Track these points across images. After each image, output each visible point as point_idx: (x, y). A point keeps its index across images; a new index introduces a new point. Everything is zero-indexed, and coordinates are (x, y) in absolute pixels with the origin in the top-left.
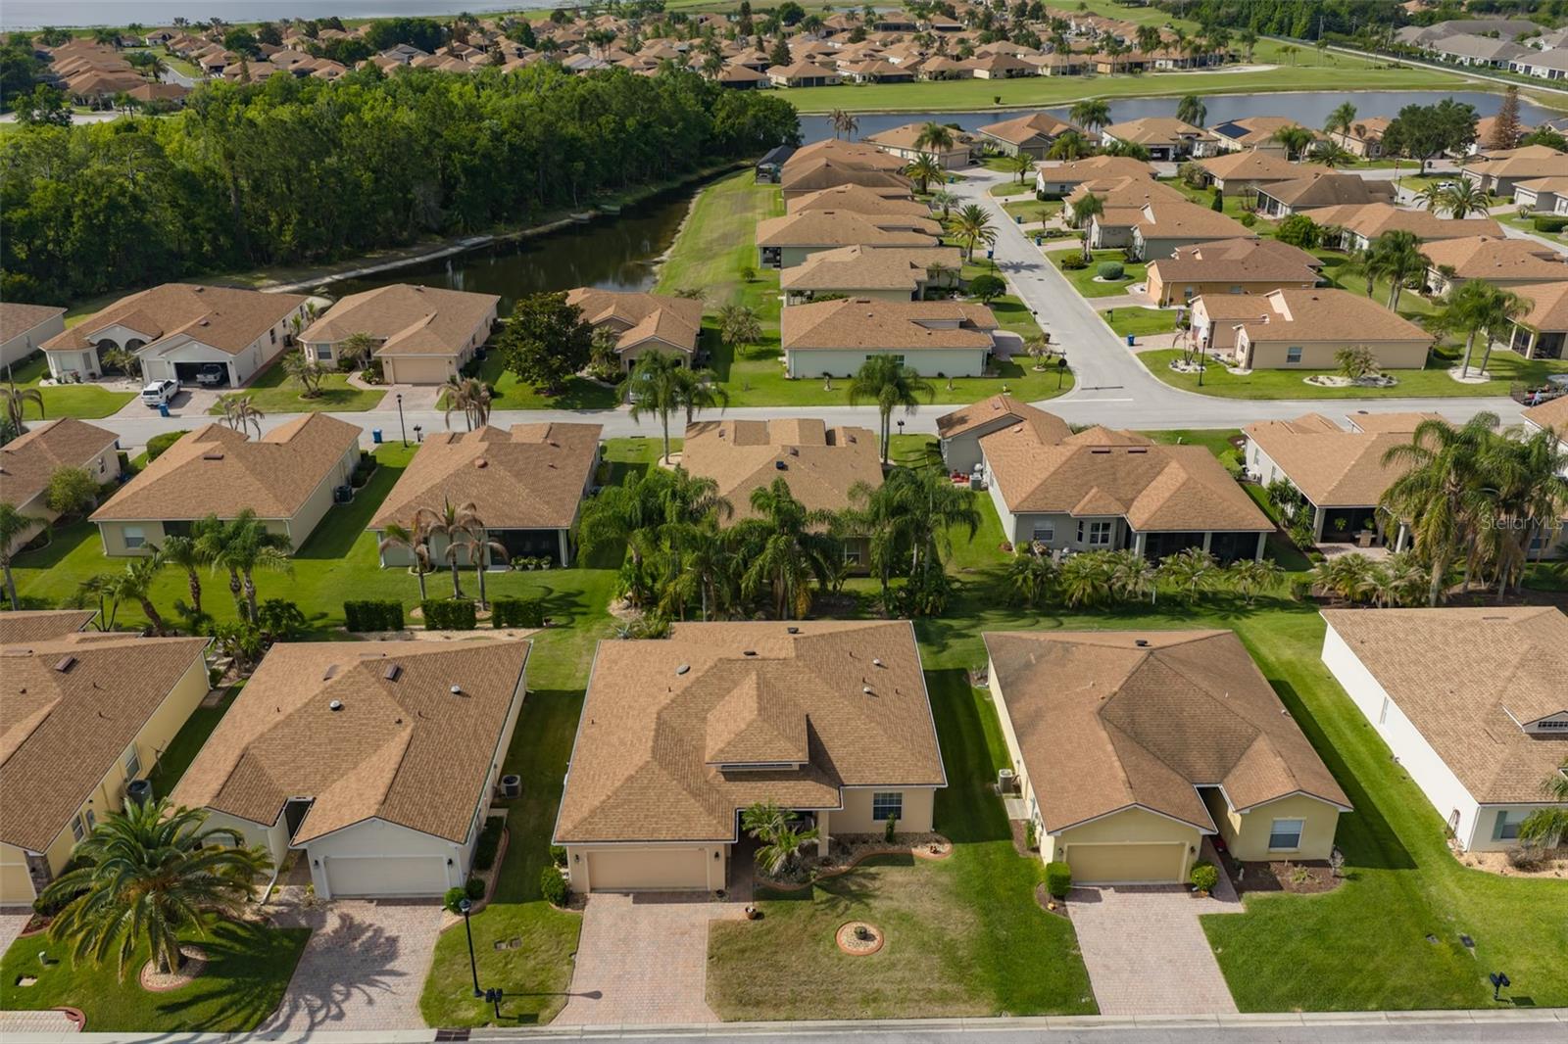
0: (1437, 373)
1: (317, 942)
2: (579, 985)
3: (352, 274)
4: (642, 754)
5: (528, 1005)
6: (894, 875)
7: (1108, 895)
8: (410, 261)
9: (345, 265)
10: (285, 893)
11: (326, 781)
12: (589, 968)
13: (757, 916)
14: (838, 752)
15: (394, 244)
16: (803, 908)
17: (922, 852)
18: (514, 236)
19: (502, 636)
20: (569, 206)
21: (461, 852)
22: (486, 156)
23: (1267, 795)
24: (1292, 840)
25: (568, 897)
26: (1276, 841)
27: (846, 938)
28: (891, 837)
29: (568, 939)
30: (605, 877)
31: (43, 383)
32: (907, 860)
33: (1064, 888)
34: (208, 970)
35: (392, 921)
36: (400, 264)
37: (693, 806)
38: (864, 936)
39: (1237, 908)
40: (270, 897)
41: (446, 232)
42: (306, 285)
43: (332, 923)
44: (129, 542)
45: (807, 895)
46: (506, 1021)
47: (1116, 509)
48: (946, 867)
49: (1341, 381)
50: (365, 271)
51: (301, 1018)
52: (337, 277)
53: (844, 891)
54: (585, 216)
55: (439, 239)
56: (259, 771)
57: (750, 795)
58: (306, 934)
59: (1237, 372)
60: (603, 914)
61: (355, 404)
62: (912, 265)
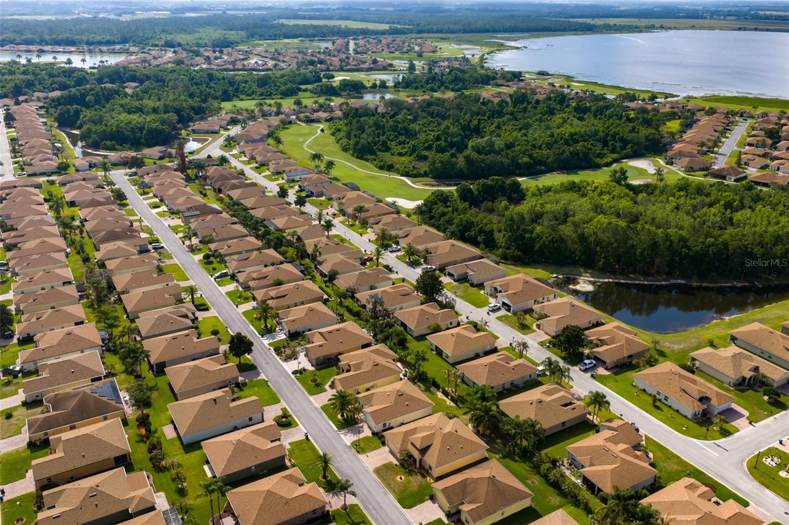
1: (357, 425)
2: (368, 454)
3: (616, 281)
4: (404, 431)
5: (360, 451)
6: (419, 477)
7: (436, 505)
8: (642, 282)
9: (618, 276)
10: (362, 417)
11: (376, 404)
12: (371, 454)
13: (396, 465)
14: (429, 452)
16: (403, 470)
17: (428, 478)
18: (695, 284)
19: (448, 402)
21: (382, 427)
22: (698, 252)
23: (466, 509)
24: (468, 523)
25: (384, 444)
26: (466, 521)
27: (398, 477)
28: (427, 473)
29: (375, 448)
30: (390, 445)
31: (481, 292)
32: (424, 477)
33: (432, 498)
34: (344, 419)
35: (366, 430)
37: (401, 442)
38: (401, 478)
39: (447, 522)
40: (360, 415)
43: (361, 425)
44: (431, 345)
45: (405, 469)
46: (356, 450)
47: (587, 464)
48: (427, 482)
50: (622, 281)
51: (343, 432)
52: (610, 280)
53: (410, 472)
55: (664, 277)
57: (410, 448)
58: (357, 423)
59: (783, 473)
60: (386, 449)
61: (524, 332)
62: (756, 369)
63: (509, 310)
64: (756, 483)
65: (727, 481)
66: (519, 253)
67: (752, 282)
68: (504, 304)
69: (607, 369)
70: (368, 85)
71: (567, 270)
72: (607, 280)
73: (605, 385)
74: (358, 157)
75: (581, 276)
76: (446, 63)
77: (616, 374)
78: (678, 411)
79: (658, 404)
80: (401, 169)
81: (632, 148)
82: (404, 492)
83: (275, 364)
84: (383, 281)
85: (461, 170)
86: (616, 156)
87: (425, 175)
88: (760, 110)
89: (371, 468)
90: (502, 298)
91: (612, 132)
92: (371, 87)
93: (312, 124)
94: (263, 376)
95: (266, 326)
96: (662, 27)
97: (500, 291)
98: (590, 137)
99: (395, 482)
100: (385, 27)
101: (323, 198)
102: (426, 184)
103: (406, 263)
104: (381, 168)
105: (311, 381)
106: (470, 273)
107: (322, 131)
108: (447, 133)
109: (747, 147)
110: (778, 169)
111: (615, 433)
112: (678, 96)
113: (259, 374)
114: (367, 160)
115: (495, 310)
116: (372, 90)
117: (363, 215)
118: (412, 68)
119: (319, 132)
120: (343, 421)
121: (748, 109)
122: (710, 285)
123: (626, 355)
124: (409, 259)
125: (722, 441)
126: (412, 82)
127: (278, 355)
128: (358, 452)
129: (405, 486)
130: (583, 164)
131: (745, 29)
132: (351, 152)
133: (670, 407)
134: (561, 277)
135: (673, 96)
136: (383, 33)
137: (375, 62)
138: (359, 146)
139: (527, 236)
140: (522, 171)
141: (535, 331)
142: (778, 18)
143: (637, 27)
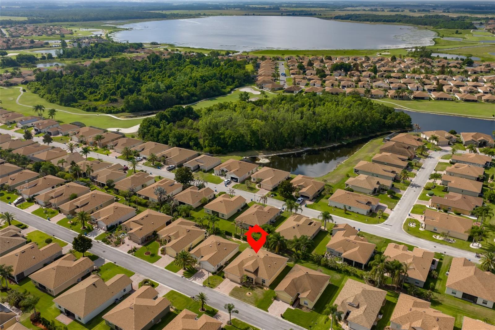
0: (468, 243)
1: (198, 272)
2: (218, 287)
3: (278, 154)
4: (237, 264)
5: (212, 286)
6: (259, 289)
7: (281, 301)
8: (291, 153)
9: (278, 151)
10: (198, 266)
11: (206, 255)
12: (221, 286)
13: (241, 287)
14: (259, 272)
15: (290, 148)
16: (247, 288)
17: (265, 288)
18: (316, 149)
19: (242, 242)
20: (334, 142)
21: (216, 268)
22: (315, 131)
23: (303, 297)
24: (307, 304)
25: (224, 277)
26: (305, 303)
27: (247, 294)
28: (263, 285)
29: (221, 282)
30: (229, 277)
31: (213, 174)
32: (262, 288)
33: (276, 298)
34: (187, 271)
35: (206, 273)
36: (289, 153)
37: (238, 272)
38: (249, 294)
39: (294, 309)
40: (196, 265)
41: (302, 146)
42: (268, 156)
43: (201, 271)
44: (208, 211)
45: (248, 287)
46: (210, 287)
47: (342, 252)
48: (266, 291)
49: (441, 239)
50: (281, 154)
51: (192, 279)
52: (275, 154)
53: (252, 288)
54: (336, 145)
55: (300, 147)
56: (200, 251)
57: (246, 273)
59: (421, 229)
60: (226, 281)
61: (254, 191)
62: (378, 183)
63: (237, 181)
64: (414, 237)
65: (402, 240)
66: (220, 148)
67: (341, 142)
68: (232, 178)
69: (310, 201)
70: (39, 57)
72: (273, 155)
74: (65, 106)
75: (258, 155)
76: (87, 40)
77: (317, 202)
78: (358, 213)
79: (347, 212)
80: (105, 109)
81: (238, 81)
82: (256, 301)
83: (110, 251)
84: (149, 180)
85: (147, 105)
86: (231, 87)
87: (123, 111)
88: (286, 57)
89: (227, 294)
90: (229, 175)
91: (224, 73)
92: (41, 59)
93: (13, 87)
94: (107, 261)
95: (84, 228)
96: (205, 15)
97: (227, 171)
98: (212, 77)
99: (248, 297)
100: (26, 19)
101: (60, 135)
102: (127, 117)
103: (152, 167)
104: (88, 110)
105: (145, 254)
106: (201, 164)
107: (24, 91)
108: (123, 83)
109: (292, 76)
110: (314, 85)
111: (345, 231)
112: (239, 52)
113: (103, 261)
114: (74, 107)
115: (228, 183)
116: (43, 61)
118: (64, 44)
119: (22, 92)
120: (187, 272)
121: (280, 56)
122: (324, 148)
123: (317, 191)
124: (153, 164)
125: (386, 222)
126: (71, 54)
127: (108, 244)
128: (212, 288)
129: (255, 298)
130: (217, 93)
131: (248, 15)
132: (59, 102)
133: (353, 212)
134: (248, 158)
135: (237, 52)
136: (24, 23)
137: (32, 42)
138: (65, 98)
140: (185, 101)
141: (259, 190)
142: (260, 8)
143: (191, 15)
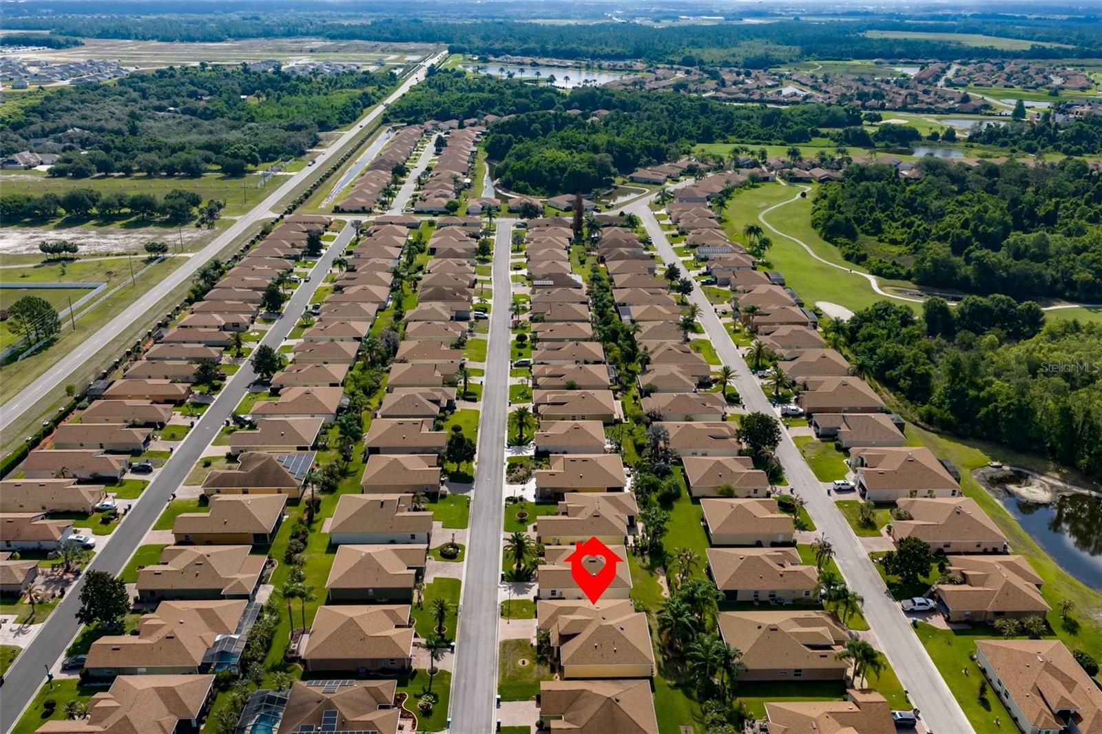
1: (526, 583)
5: (506, 614)
6: (546, 670)
7: (538, 709)
12: (515, 622)
13: (532, 645)
14: (568, 643)
16: (535, 653)
17: (556, 674)
21: (546, 593)
27: (522, 660)
31: (846, 460)
32: (553, 670)
33: (540, 700)
34: (518, 571)
35: (532, 591)
37: (547, 618)
38: (524, 662)
43: (532, 584)
45: (538, 654)
46: (502, 612)
51: (505, 585)
53: (540, 660)
58: (529, 581)
60: (534, 622)
61: (862, 531)
63: (863, 496)
68: (861, 484)
69: (949, 621)
70: (925, 133)
71: (1023, 460)
72: (1086, 492)
73: (924, 643)
74: (825, 239)
75: (1042, 475)
77: (957, 633)
78: (1015, 720)
80: (874, 263)
82: (515, 679)
83: (496, 484)
84: (705, 413)
87: (908, 277)
92: (929, 138)
93: (796, 185)
94: (471, 493)
95: (521, 436)
97: (866, 465)
99: (514, 664)
100: (1026, 45)
101: (727, 289)
103: (769, 396)
104: (848, 257)
105: (519, 514)
106: (844, 428)
107: (804, 195)
108: (981, 219)
111: (856, 709)
114: (835, 244)
115: (842, 490)
116: (928, 142)
117: (756, 319)
118: (1020, 112)
119: (799, 196)
120: (514, 573)
123: (989, 608)
124: (777, 392)
126: (998, 135)
127: (508, 473)
128: (502, 615)
129: (520, 674)
132: (820, 230)
134: (1006, 468)
136: (1016, 55)
137: (966, 99)
138: (831, 223)
139: (972, 393)
141: (878, 535)
